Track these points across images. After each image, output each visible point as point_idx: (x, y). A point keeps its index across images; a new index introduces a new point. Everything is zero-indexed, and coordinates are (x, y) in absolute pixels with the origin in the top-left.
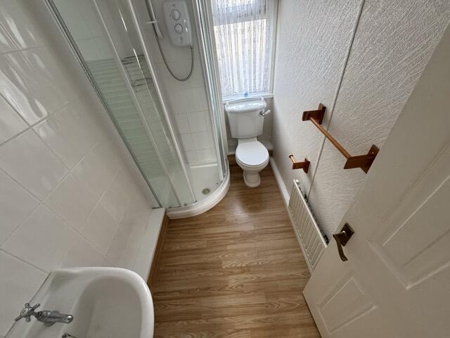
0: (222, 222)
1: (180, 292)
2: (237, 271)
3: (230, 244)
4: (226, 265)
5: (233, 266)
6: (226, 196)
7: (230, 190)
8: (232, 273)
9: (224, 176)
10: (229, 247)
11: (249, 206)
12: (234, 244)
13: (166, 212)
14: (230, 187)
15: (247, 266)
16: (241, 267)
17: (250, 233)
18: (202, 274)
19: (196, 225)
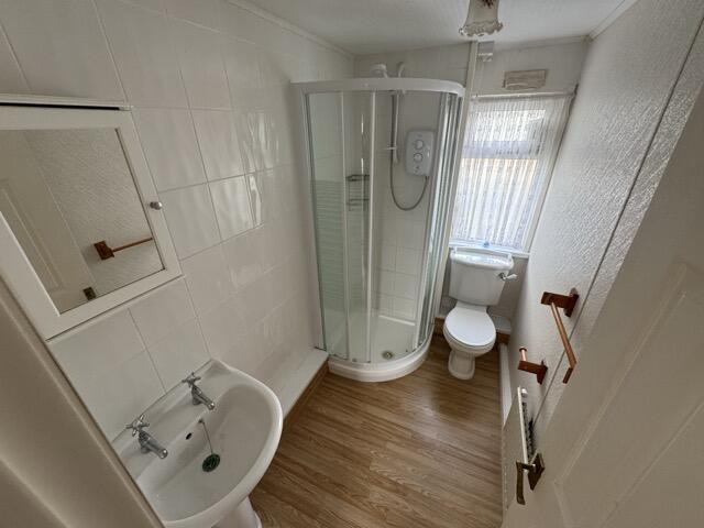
0: (393, 406)
1: (305, 468)
2: (388, 485)
3: (393, 442)
4: (376, 467)
5: (386, 474)
6: (413, 374)
7: (422, 368)
8: (380, 484)
9: (419, 344)
10: (390, 446)
11: (442, 403)
12: (398, 444)
13: (328, 360)
14: (424, 364)
15: (404, 486)
16: (396, 483)
17: (427, 441)
18: (341, 462)
19: (358, 394)
